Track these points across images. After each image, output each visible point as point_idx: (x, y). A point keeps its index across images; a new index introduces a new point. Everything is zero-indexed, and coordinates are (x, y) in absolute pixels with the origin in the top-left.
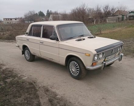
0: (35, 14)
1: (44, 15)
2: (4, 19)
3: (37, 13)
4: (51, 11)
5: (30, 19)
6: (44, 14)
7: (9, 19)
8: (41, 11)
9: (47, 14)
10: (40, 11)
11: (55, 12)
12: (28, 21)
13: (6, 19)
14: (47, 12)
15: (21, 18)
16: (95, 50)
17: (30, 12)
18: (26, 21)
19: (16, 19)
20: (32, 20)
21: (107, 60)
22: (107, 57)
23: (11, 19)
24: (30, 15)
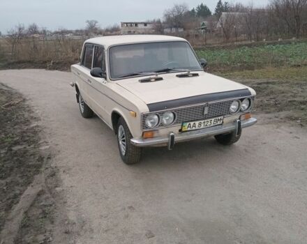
0: (189, 12)
1: (210, 13)
2: (123, 24)
3: (193, 10)
4: (226, 3)
5: (175, 24)
6: (210, 10)
7: (131, 23)
8: (204, 5)
9: (217, 10)
10: (200, 4)
11: (237, 6)
12: (171, 28)
13: (127, 23)
14: (218, 6)
15: (159, 22)
16: (148, 105)
17: (176, 7)
18: (166, 28)
19: (145, 24)
20: (179, 27)
21: (189, 129)
22: (188, 123)
23: (136, 24)
24: (176, 14)
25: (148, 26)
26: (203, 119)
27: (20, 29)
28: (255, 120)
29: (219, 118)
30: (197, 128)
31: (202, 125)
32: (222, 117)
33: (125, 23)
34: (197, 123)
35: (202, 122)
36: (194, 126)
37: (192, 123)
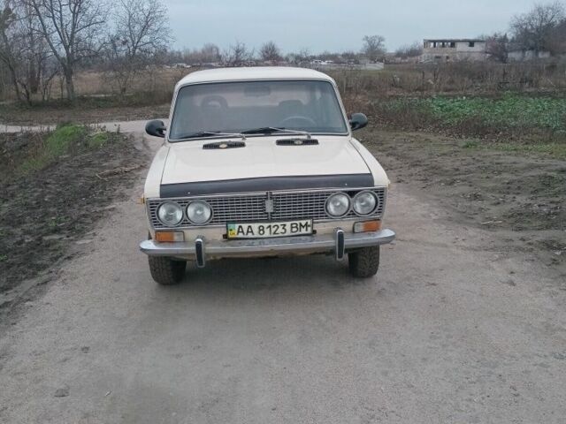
2: (427, 42)
5: (531, 42)
7: (443, 42)
12: (524, 51)
13: (435, 42)
15: (504, 39)
16: (161, 185)
17: (539, 9)
18: (515, 50)
19: (472, 43)
20: (541, 49)
21: (241, 235)
22: (237, 226)
23: (453, 43)
24: (536, 23)
25: (477, 48)
26: (267, 221)
27: (238, 51)
28: (392, 233)
29: (303, 222)
30: (256, 235)
31: (267, 231)
32: (309, 222)
33: (431, 41)
34: (255, 226)
35: (266, 225)
36: (250, 230)
37: (245, 226)
